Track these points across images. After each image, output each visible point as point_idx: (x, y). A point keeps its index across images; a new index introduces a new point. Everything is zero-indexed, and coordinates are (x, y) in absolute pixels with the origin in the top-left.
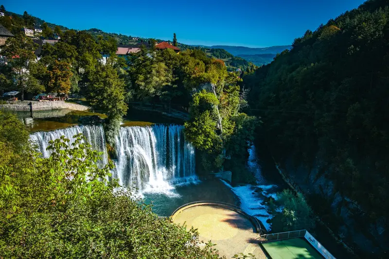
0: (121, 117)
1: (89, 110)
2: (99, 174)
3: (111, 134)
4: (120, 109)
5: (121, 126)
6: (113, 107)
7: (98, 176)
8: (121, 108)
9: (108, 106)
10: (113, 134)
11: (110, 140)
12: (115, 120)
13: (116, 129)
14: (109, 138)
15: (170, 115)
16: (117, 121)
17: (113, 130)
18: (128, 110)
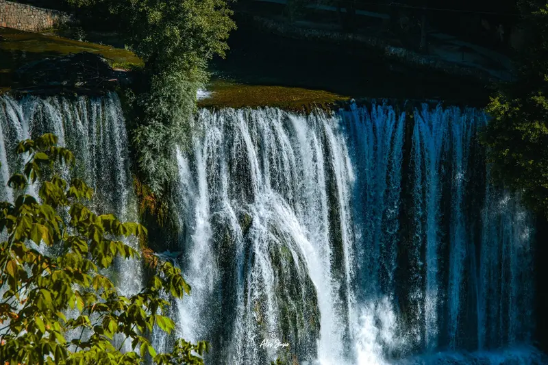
0: (203, 63)
1: (59, 28)
2: (121, 319)
3: (154, 138)
4: (199, 29)
5: (202, 104)
6: (169, 17)
7: (113, 325)
8: (202, 21)
9: (144, 15)
10: (166, 137)
11: (152, 167)
12: (177, 78)
13: (179, 119)
14: (148, 156)
15: (423, 61)
16: (183, 85)
17: (166, 121)
18: (232, 32)
